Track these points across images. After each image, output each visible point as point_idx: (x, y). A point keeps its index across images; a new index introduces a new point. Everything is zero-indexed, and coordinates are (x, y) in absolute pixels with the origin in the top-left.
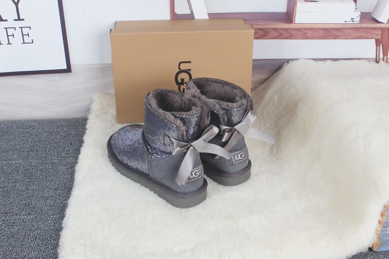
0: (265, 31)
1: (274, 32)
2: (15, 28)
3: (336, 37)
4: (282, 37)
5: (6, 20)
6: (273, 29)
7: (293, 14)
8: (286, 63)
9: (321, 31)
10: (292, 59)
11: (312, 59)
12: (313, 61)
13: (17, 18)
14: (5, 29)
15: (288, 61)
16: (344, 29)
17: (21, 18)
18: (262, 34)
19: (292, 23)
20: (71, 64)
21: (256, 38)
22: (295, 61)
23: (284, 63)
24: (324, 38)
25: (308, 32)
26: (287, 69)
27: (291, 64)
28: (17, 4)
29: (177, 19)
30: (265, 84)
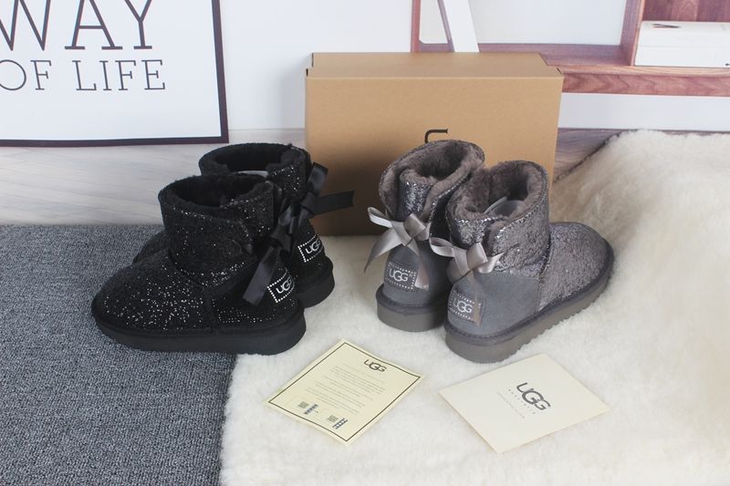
0: (579, 78)
1: (596, 80)
2: (134, 61)
3: (708, 92)
4: (610, 90)
5: (121, 48)
6: (594, 75)
7: (631, 50)
8: (615, 137)
9: (681, 80)
10: (627, 130)
11: (664, 131)
12: (664, 134)
13: (140, 45)
14: (117, 63)
15: (618, 133)
16: (723, 77)
17: (146, 45)
18: (576, 83)
19: (629, 64)
20: (229, 128)
21: (565, 90)
22: (632, 134)
23: (611, 136)
24: (687, 93)
25: (657, 81)
26: (616, 147)
27: (624, 139)
28: (140, 20)
29: (423, 52)
30: (575, 174)
